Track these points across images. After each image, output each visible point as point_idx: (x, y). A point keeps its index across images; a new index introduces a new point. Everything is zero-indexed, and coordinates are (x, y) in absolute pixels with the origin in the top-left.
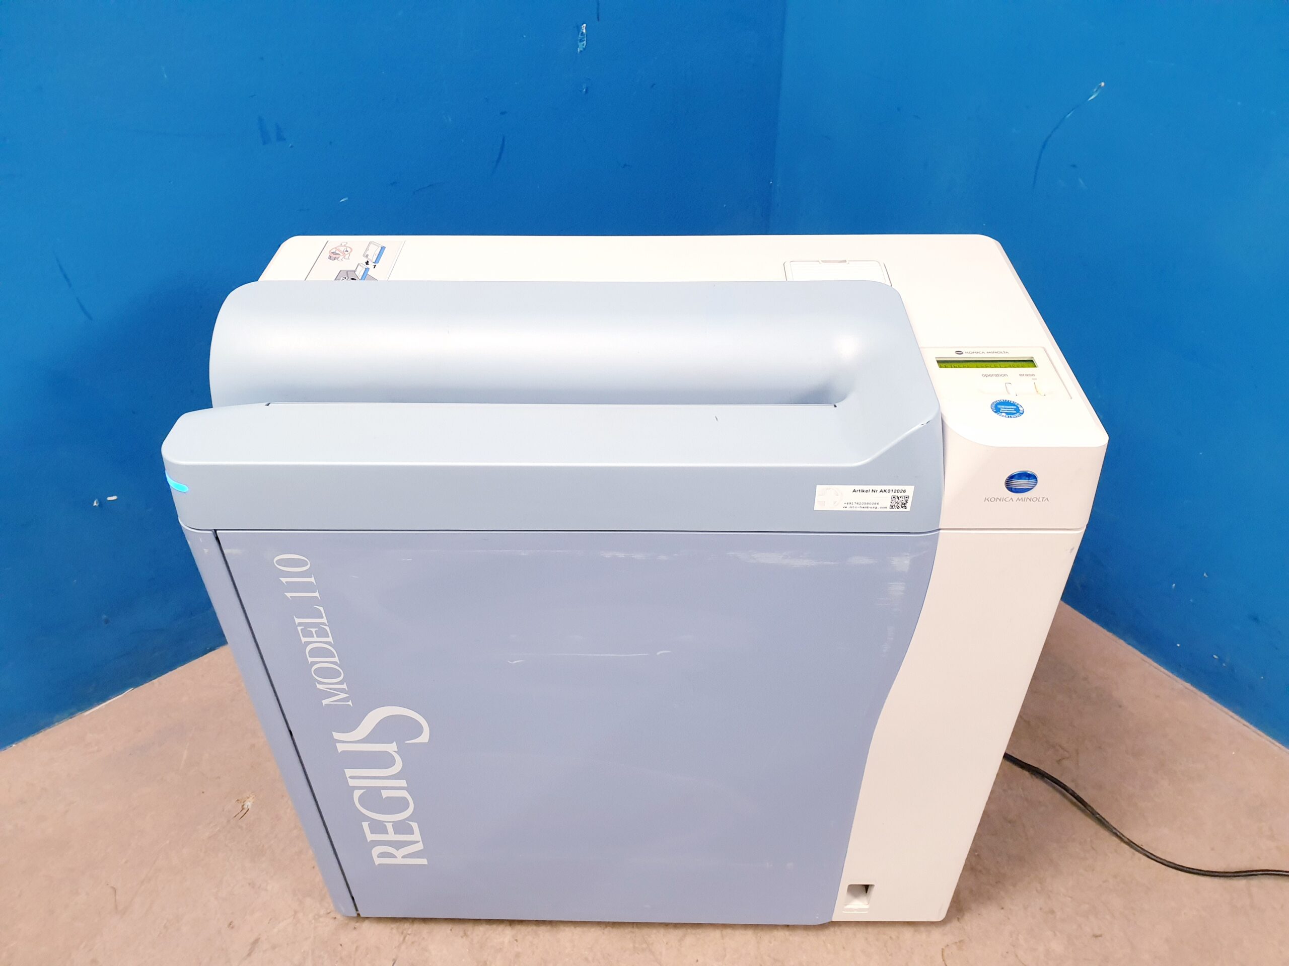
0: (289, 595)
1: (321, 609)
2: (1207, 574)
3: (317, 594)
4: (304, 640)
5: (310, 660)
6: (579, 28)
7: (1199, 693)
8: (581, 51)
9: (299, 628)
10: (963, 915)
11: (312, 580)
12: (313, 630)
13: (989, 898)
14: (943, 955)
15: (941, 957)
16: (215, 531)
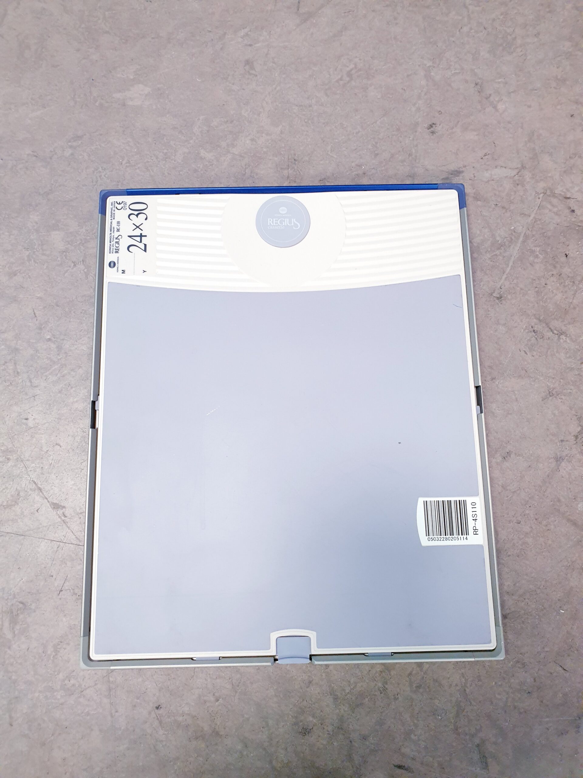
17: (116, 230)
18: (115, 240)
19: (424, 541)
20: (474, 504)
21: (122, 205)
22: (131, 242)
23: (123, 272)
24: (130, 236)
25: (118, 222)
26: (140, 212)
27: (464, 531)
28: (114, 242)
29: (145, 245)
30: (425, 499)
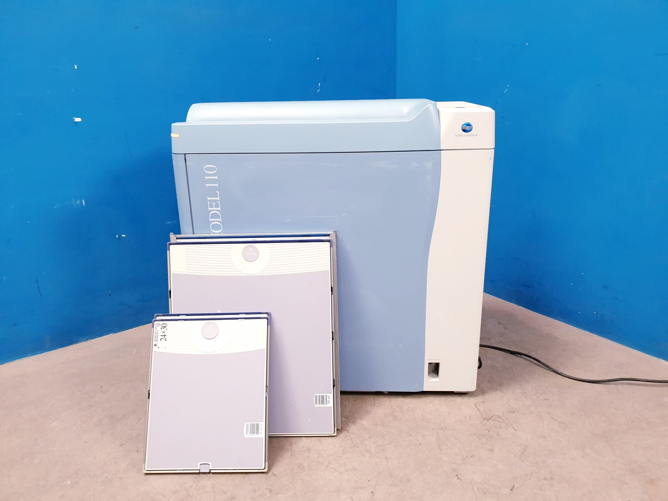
0: (207, 185)
1: (218, 192)
2: (583, 273)
3: (217, 185)
4: (210, 209)
5: (211, 220)
6: (318, 84)
7: (592, 334)
8: (318, 92)
9: (209, 203)
10: (485, 394)
11: (216, 178)
12: (214, 204)
13: (497, 389)
14: (475, 405)
15: (474, 406)
16: (185, 154)
17: (157, 333)
18: (157, 337)
19: (246, 436)
20: (261, 425)
21: (159, 325)
22: (162, 337)
23: (159, 348)
24: (161, 336)
25: (158, 331)
26: (165, 327)
27: (257, 433)
28: (156, 338)
29: (166, 339)
30: (247, 423)
